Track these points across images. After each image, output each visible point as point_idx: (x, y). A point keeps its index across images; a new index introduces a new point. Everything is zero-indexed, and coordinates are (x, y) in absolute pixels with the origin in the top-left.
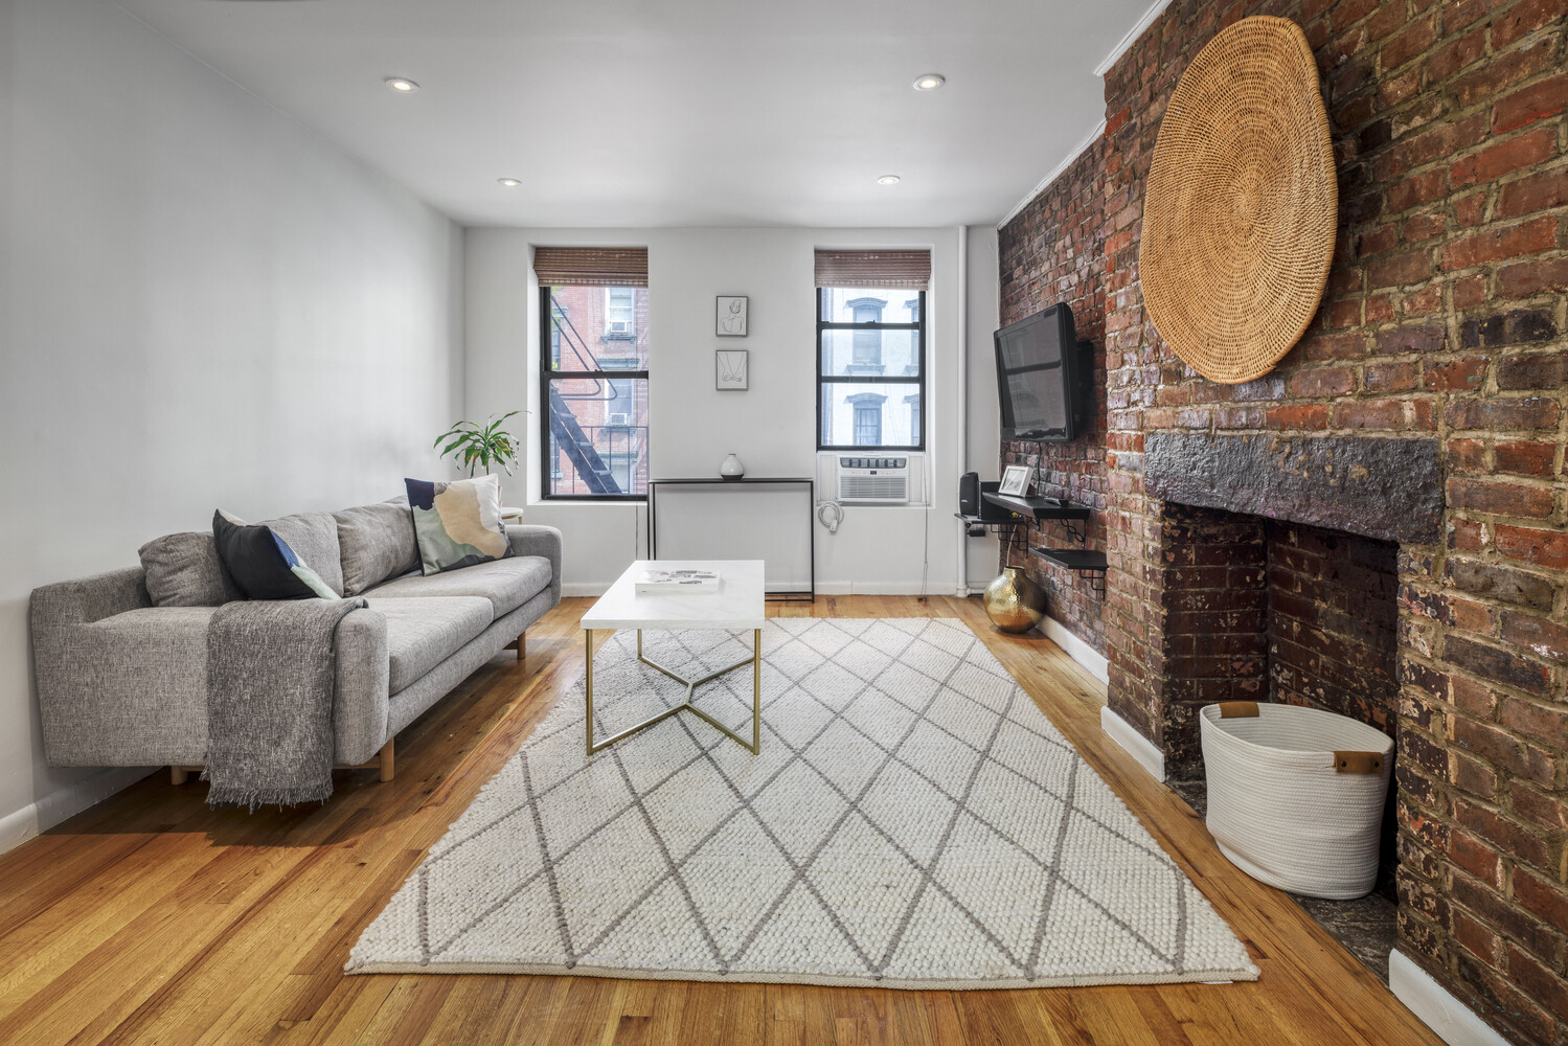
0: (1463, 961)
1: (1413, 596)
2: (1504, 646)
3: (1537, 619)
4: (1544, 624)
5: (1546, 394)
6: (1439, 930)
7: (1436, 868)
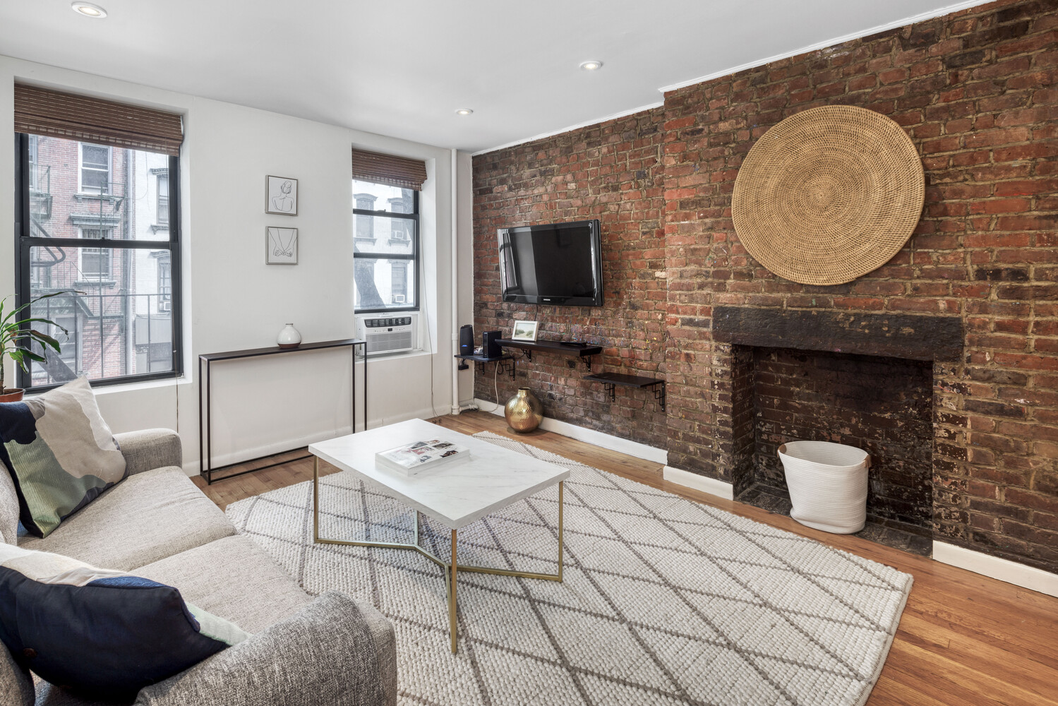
0: (976, 534)
1: (944, 384)
2: (1000, 401)
3: (1019, 389)
4: (1022, 391)
5: (1023, 302)
6: (961, 525)
7: (960, 499)
